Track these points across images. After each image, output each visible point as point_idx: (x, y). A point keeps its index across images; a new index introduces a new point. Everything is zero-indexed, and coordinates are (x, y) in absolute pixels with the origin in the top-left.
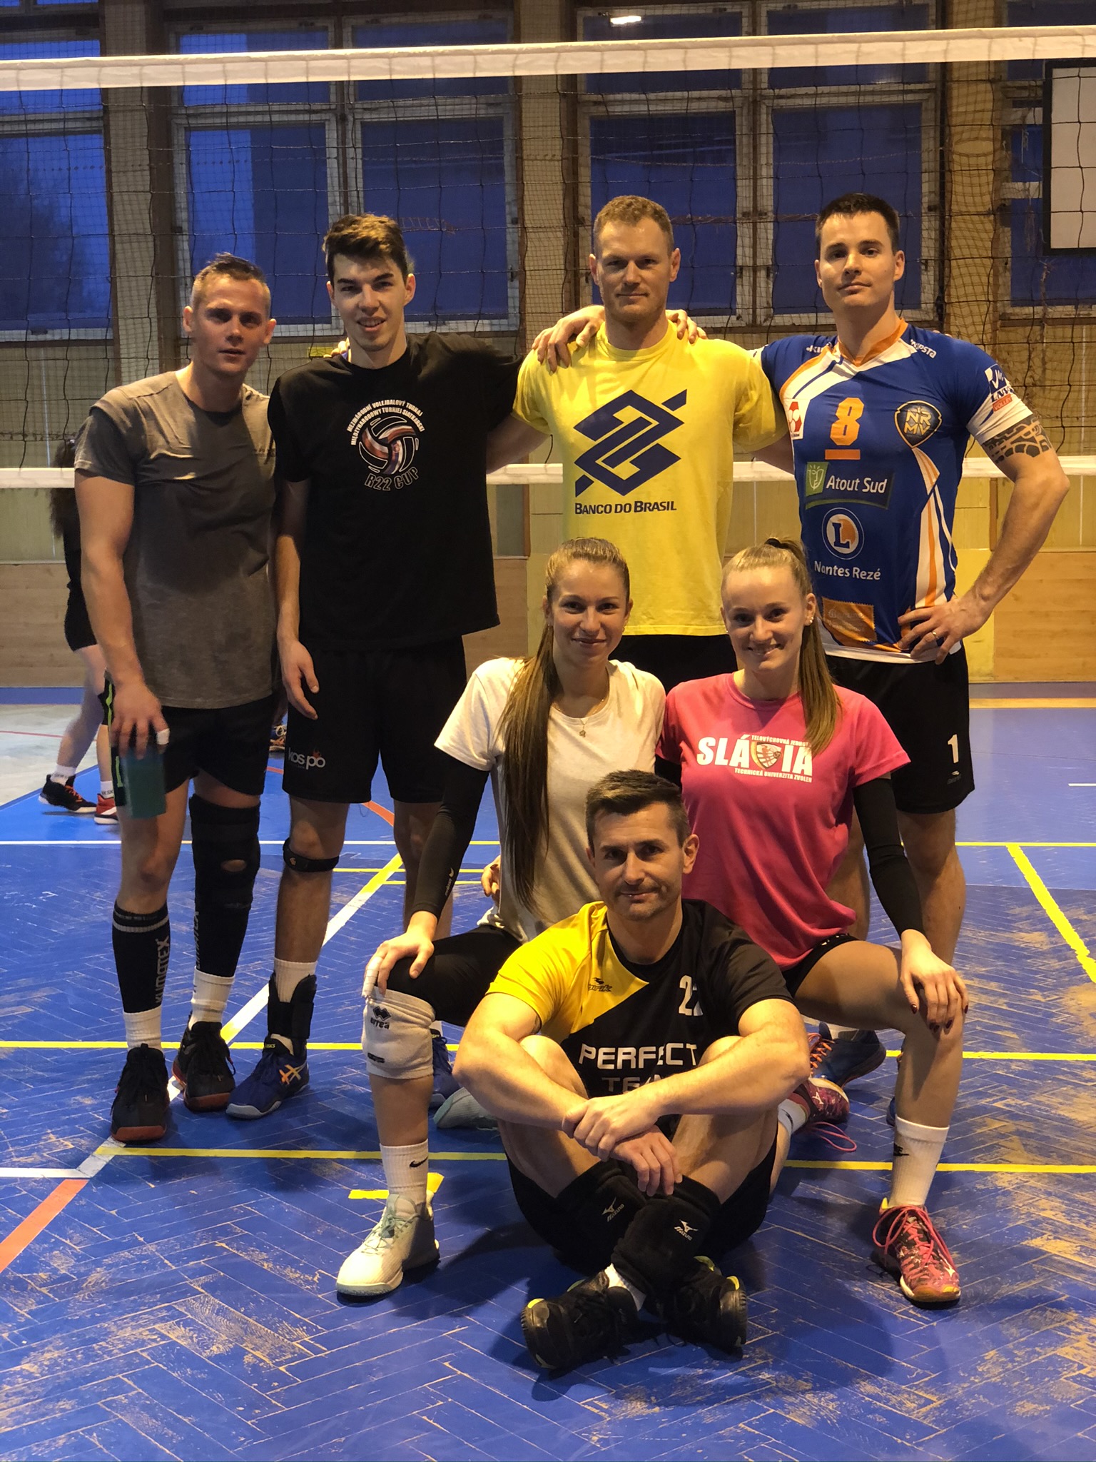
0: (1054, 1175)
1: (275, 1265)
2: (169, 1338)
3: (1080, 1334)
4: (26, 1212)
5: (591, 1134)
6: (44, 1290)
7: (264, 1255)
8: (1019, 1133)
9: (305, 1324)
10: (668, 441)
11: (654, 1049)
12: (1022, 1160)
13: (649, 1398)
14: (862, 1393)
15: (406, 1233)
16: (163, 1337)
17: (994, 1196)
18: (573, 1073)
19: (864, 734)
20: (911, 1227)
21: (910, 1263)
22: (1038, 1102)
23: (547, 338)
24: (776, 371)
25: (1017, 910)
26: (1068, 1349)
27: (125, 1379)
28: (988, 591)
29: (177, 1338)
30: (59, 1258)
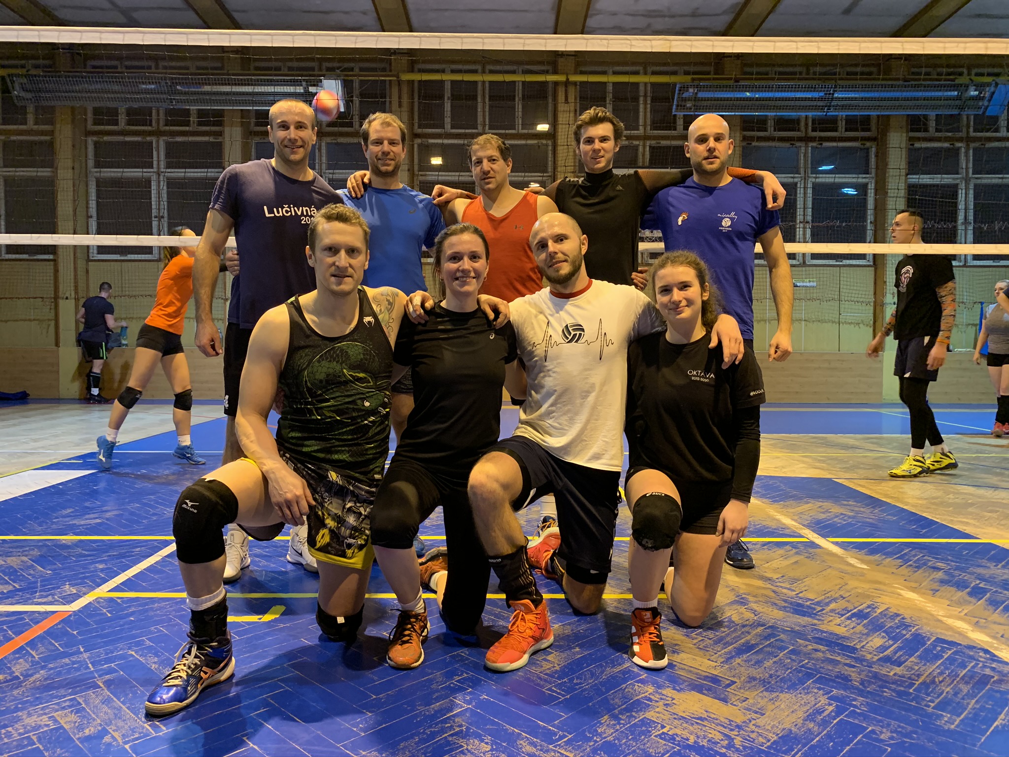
1: (159, 666)
2: (59, 723)
3: (657, 702)
4: (19, 633)
7: (156, 659)
16: (56, 721)
26: (652, 713)
29: (65, 723)
30: (21, 664)
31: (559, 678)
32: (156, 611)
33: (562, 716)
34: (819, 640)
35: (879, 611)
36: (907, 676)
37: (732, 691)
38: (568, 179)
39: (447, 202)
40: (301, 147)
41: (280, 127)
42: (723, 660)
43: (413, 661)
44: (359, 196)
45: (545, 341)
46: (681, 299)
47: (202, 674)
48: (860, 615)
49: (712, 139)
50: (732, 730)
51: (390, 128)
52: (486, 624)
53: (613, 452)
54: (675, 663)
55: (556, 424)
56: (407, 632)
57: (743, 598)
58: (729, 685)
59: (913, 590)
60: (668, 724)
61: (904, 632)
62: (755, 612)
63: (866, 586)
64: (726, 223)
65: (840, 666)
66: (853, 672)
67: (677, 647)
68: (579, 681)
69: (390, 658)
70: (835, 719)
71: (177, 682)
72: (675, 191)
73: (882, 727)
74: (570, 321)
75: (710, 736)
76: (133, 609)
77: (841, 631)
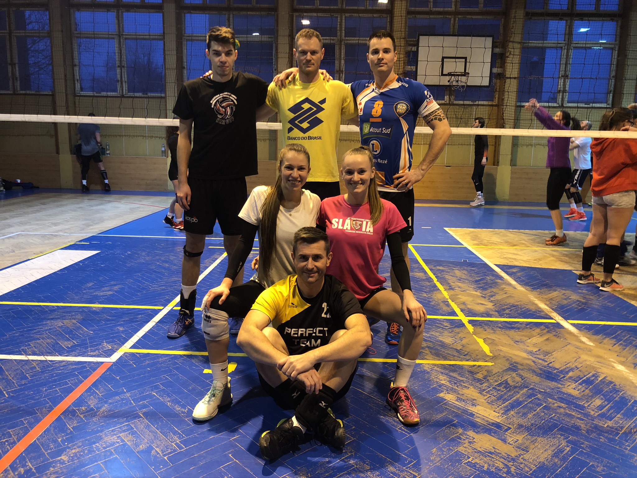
0: (443, 365)
1: (172, 404)
2: (124, 441)
3: (465, 440)
4: (86, 377)
5: (288, 370)
6: (82, 416)
7: (169, 399)
8: (428, 347)
9: (179, 434)
10: (320, 115)
11: (312, 329)
12: (430, 358)
13: (307, 474)
14: (389, 471)
15: (219, 394)
16: (123, 441)
17: (424, 374)
18: (282, 341)
19: (391, 216)
20: (402, 394)
21: (402, 408)
22: (432, 335)
23: (279, 78)
24: (355, 92)
25: (414, 265)
26: (462, 448)
27: (101, 465)
28: (424, 167)
29: (128, 441)
30: (92, 400)
32: (161, 364)
34: (562, 400)
35: (600, 379)
36: (614, 428)
37: (509, 434)
42: (503, 412)
48: (588, 382)
50: (509, 462)
57: (514, 366)
58: (507, 430)
59: (622, 363)
60: (472, 456)
61: (615, 396)
62: (521, 377)
63: (592, 359)
65: (575, 419)
66: (582, 424)
70: (570, 457)
73: (598, 462)
75: (496, 465)
76: (147, 362)
77: (575, 393)
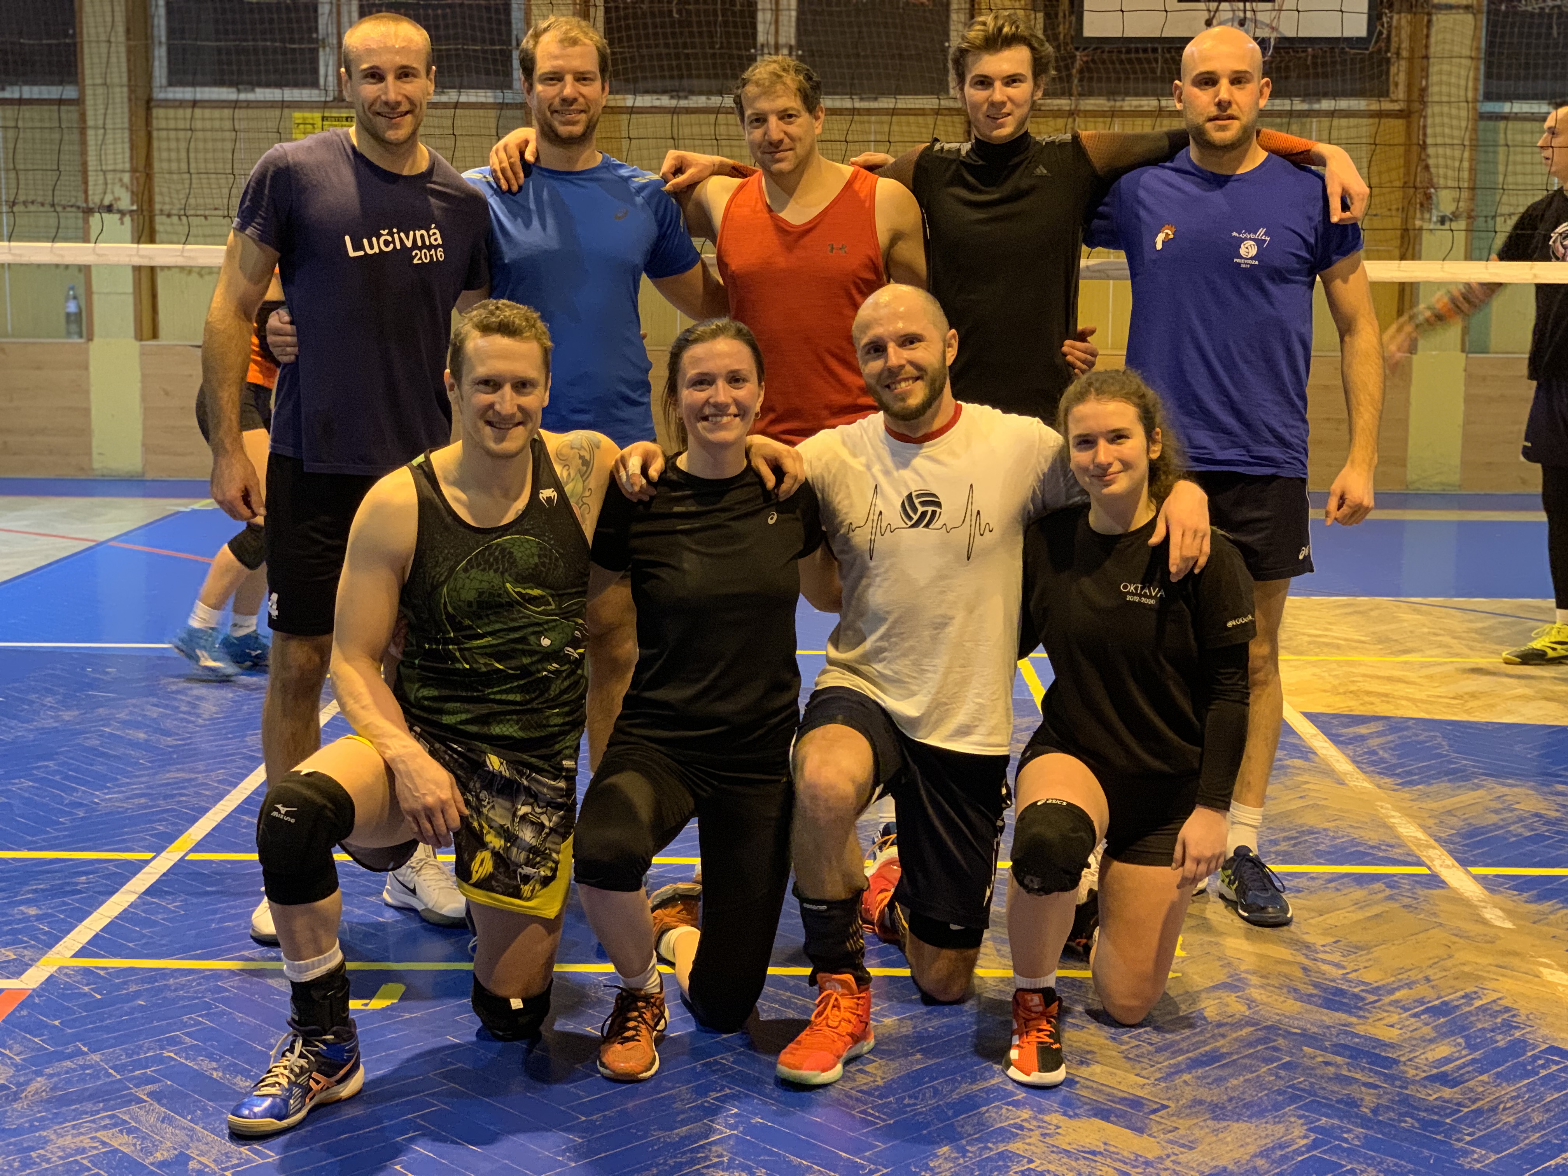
1: (225, 1074)
2: (111, 1146)
3: (1032, 1130)
7: (214, 1065)
16: (104, 1144)
26: (1019, 1145)
29: (120, 1145)
31: (881, 1097)
32: (176, 990)
33: (877, 1146)
34: (1342, 1049)
35: (1479, 1003)
36: (1455, 1101)
37: (1158, 1119)
38: (937, 146)
39: (692, 186)
40: (407, 113)
41: (366, 77)
42: (1161, 1075)
43: (640, 1068)
44: (515, 188)
45: (870, 523)
46: (1110, 460)
47: (312, 1083)
48: (1440, 1010)
49: (1224, 83)
51: (577, 49)
52: (763, 1017)
53: (993, 722)
54: (1077, 1079)
55: (888, 672)
56: (631, 1024)
57: (1239, 980)
58: (1155, 1111)
60: (1039, 1159)
61: (1500, 1037)
62: (1250, 1003)
63: (1487, 961)
64: (1248, 250)
65: (1355, 1086)
66: (1371, 1094)
67: (1089, 1056)
68: (912, 1101)
69: (603, 1065)
70: (1303, 1155)
71: (273, 1091)
72: (1151, 177)
73: (1369, 1165)
74: (915, 486)
75: (1099, 1173)
76: (134, 988)
77: (1390, 1034)
